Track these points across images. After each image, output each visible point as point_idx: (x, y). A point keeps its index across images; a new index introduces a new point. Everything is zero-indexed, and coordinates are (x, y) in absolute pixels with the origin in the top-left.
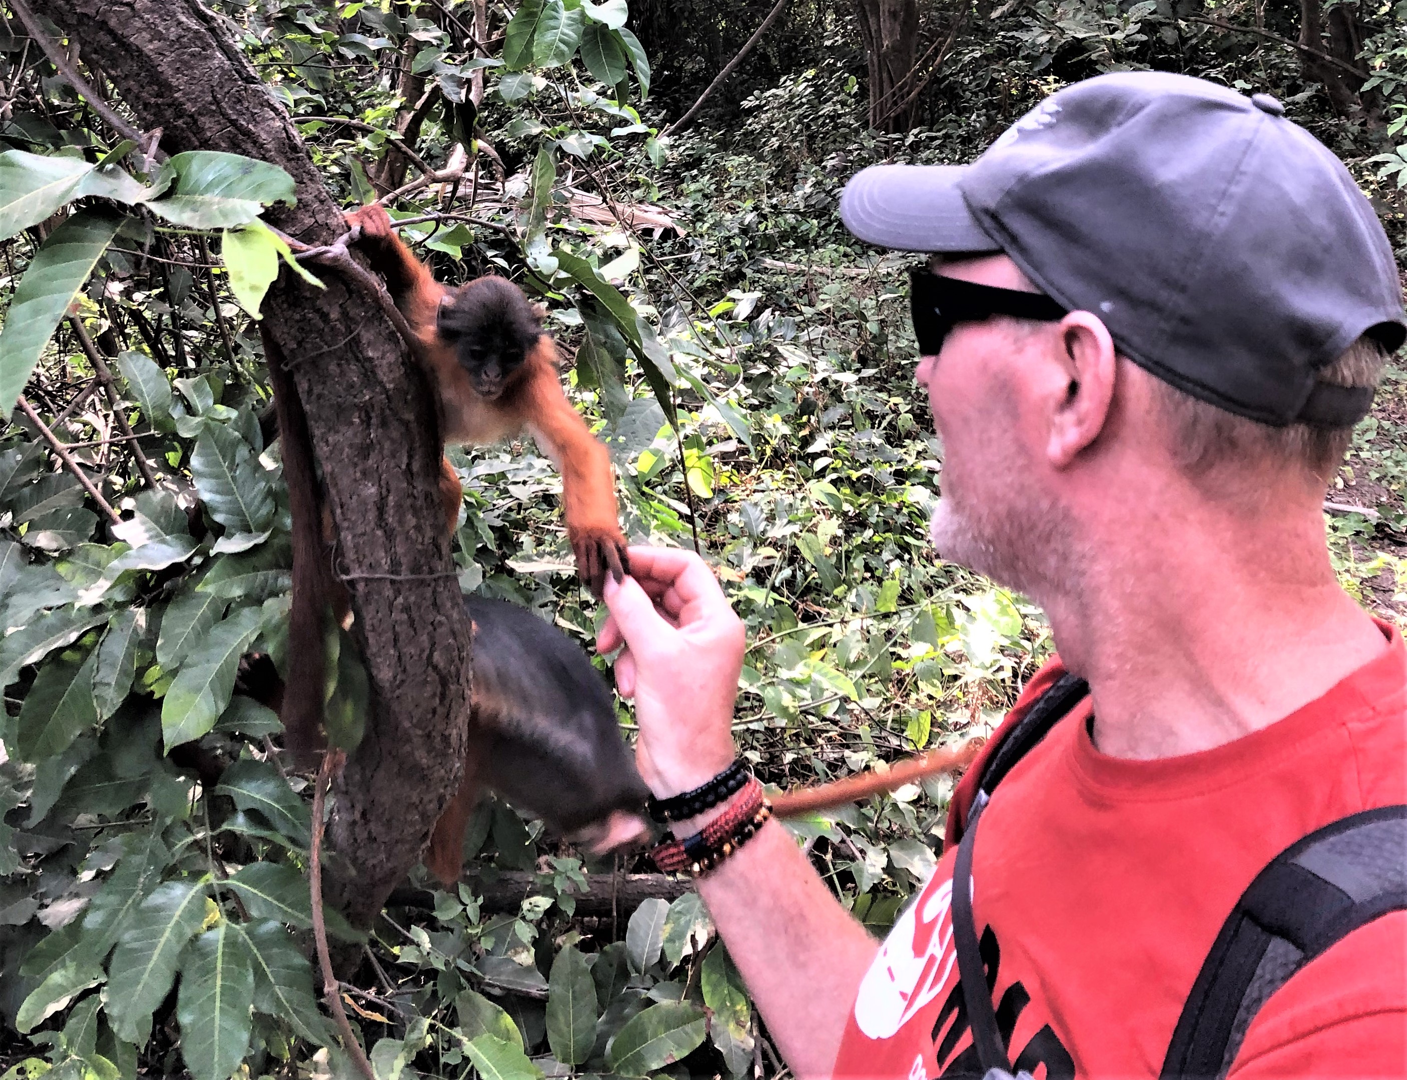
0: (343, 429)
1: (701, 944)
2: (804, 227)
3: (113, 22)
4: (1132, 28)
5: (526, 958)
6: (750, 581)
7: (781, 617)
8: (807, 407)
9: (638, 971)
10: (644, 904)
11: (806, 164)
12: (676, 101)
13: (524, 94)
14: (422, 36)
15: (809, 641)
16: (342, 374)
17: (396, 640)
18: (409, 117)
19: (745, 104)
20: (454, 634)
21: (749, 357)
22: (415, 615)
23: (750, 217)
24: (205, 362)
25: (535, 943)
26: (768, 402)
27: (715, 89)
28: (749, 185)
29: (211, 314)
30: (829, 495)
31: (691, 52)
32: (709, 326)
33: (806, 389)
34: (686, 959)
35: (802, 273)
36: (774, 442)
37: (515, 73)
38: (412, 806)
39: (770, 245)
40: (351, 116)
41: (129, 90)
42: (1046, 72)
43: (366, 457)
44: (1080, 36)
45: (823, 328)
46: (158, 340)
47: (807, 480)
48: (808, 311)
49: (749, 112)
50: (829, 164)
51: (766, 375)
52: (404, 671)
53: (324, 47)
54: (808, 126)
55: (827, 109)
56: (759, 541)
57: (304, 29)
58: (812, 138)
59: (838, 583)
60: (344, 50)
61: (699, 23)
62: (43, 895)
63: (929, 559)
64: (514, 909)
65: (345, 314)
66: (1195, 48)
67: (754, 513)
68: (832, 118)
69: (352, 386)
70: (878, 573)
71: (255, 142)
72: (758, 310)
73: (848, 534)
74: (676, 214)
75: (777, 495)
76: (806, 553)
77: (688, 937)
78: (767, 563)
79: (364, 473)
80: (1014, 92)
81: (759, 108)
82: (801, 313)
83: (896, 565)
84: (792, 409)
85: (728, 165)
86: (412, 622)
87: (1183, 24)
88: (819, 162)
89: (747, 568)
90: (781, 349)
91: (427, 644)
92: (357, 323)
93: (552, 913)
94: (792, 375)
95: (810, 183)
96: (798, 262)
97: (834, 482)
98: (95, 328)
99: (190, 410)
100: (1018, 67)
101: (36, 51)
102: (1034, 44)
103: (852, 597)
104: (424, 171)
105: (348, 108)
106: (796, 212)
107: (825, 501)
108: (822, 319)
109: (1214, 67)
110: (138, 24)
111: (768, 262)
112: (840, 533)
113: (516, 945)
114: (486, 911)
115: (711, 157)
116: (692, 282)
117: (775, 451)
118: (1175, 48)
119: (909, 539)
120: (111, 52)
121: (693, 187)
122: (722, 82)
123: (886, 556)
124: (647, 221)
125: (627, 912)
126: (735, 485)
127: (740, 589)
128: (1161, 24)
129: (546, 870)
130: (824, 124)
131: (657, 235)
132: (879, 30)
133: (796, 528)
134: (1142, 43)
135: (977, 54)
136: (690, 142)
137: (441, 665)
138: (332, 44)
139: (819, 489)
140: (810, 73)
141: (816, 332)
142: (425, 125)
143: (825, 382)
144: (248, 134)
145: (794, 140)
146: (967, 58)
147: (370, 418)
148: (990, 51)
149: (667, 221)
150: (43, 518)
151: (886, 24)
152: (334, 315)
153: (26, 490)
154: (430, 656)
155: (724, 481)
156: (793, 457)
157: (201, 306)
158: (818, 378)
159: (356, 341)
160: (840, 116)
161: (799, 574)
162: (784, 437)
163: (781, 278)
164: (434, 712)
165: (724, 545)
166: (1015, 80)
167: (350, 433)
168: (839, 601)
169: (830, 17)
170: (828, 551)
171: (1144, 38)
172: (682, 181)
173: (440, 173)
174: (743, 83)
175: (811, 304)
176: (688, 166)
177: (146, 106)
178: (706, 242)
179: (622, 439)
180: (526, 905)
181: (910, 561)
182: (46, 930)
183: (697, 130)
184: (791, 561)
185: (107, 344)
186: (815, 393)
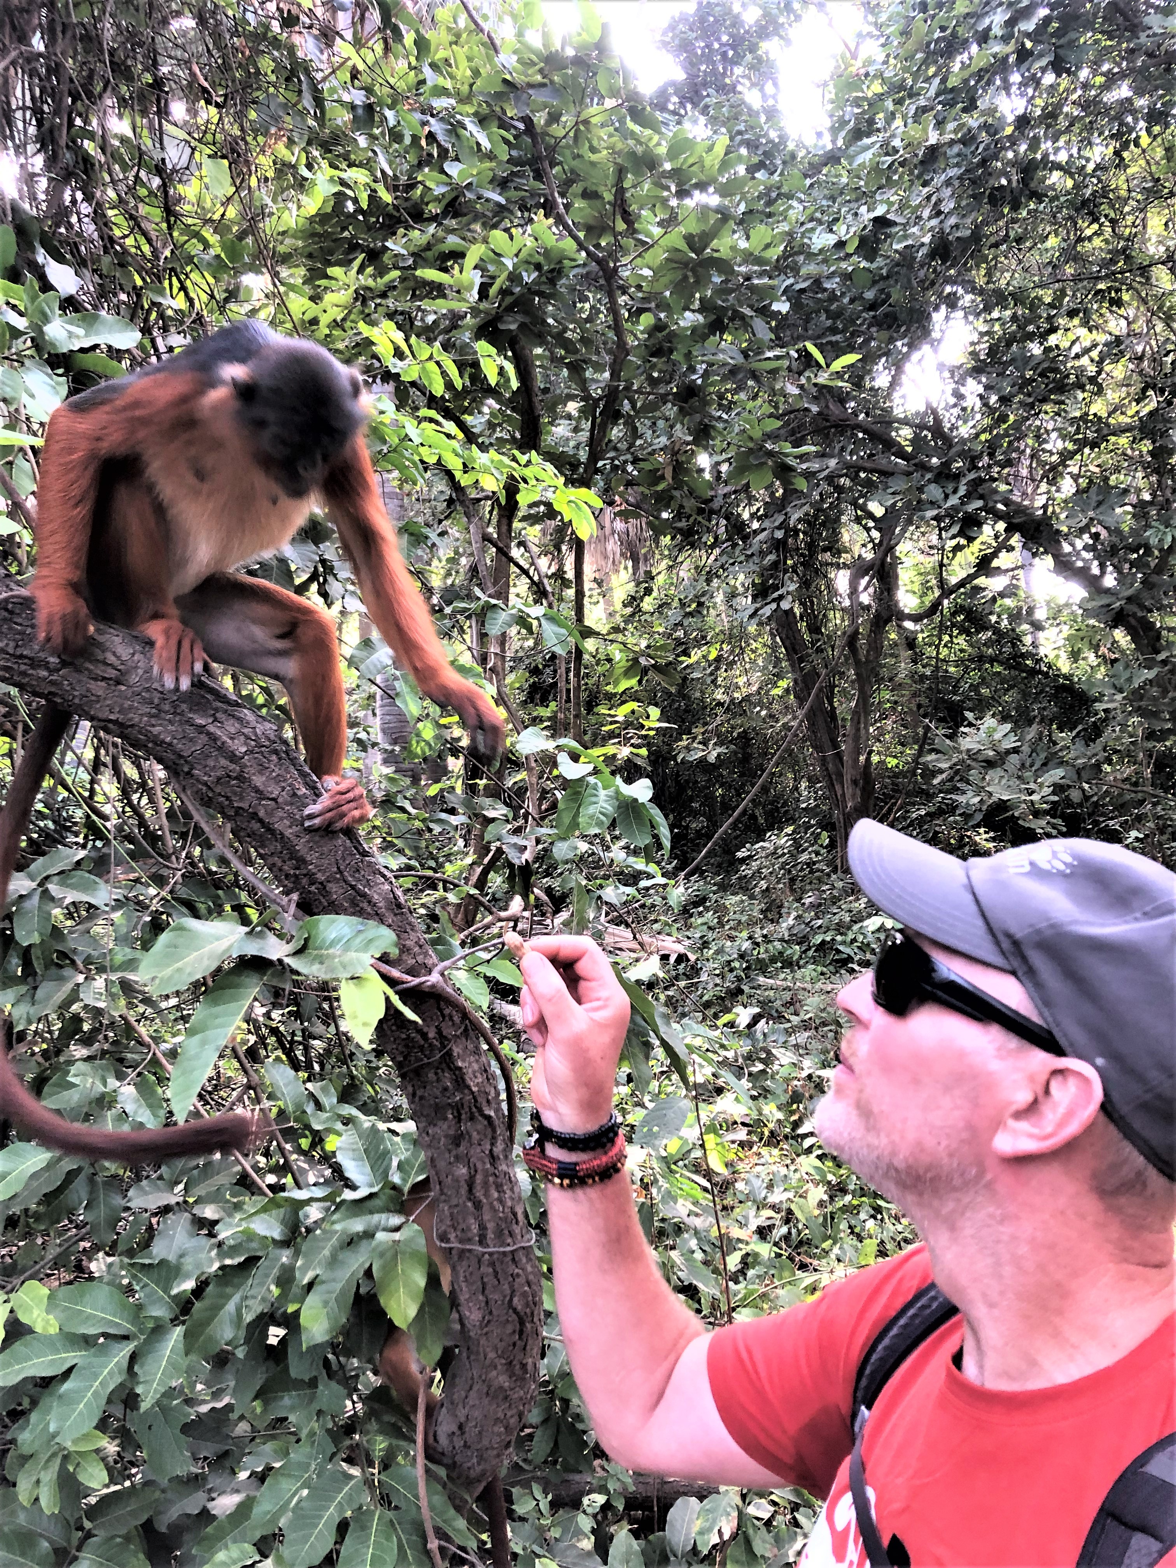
0: (440, 1123)
1: (726, 1537)
2: (789, 952)
3: (261, 813)
4: (1046, 791)
5: (587, 1544)
6: (756, 1237)
7: (782, 1268)
8: (796, 1097)
9: (675, 1556)
10: (679, 1502)
11: (788, 900)
12: (684, 853)
13: (571, 855)
14: (491, 814)
15: (803, 1285)
16: (438, 1080)
17: (484, 1289)
18: (479, 870)
19: (740, 855)
20: (529, 1284)
21: (750, 1058)
22: (498, 1269)
23: (746, 945)
24: (328, 1067)
25: (593, 1531)
26: (765, 1093)
27: (715, 844)
28: (744, 919)
29: (332, 1029)
30: (816, 1168)
31: (695, 814)
32: (717, 1033)
33: (796, 1082)
34: (714, 1547)
35: (789, 989)
36: (771, 1126)
37: (564, 839)
38: (497, 1420)
39: (762, 967)
40: (435, 871)
41: (274, 865)
42: (978, 826)
43: (458, 1145)
44: (1005, 798)
45: (807, 1034)
46: (291, 1050)
47: (798, 1155)
48: (795, 1020)
49: (743, 860)
50: (807, 901)
51: (763, 1072)
52: (491, 1313)
53: (418, 824)
54: (789, 872)
55: (804, 857)
56: (761, 1205)
57: (403, 810)
58: (792, 880)
59: (826, 1238)
60: (432, 825)
61: (700, 791)
62: (210, 1491)
63: (897, 1218)
64: (576, 1505)
65: (439, 1032)
66: (1096, 804)
67: (757, 1183)
68: (808, 864)
69: (446, 1089)
70: (857, 1230)
71: (369, 902)
72: (756, 1019)
73: (832, 1198)
74: (687, 942)
75: (774, 1168)
76: (798, 1214)
77: (716, 1531)
78: (769, 1223)
79: (457, 1158)
80: (953, 841)
81: (750, 857)
82: (789, 1021)
83: (871, 1224)
84: (784, 1098)
85: (727, 903)
86: (496, 1273)
87: (1086, 786)
88: (798, 900)
89: (753, 1227)
90: (774, 1051)
91: (508, 1292)
92: (449, 1041)
93: (606, 1507)
94: (784, 1072)
95: (792, 916)
96: (785, 979)
97: (820, 1157)
98: (244, 1042)
99: (319, 1106)
100: (956, 822)
101: (198, 832)
102: (967, 803)
103: (836, 1250)
104: (491, 913)
105: (432, 863)
106: (782, 940)
107: (812, 1171)
108: (806, 1025)
109: (1112, 819)
110: (280, 813)
111: (762, 980)
112: (825, 1197)
113: (579, 1533)
114: (555, 1505)
115: (714, 897)
116: (701, 997)
117: (772, 1132)
118: (1081, 805)
119: (881, 1203)
120: (261, 836)
121: (700, 921)
122: (721, 838)
123: (863, 1216)
124: (665, 948)
125: (666, 1506)
126: (741, 1159)
127: (747, 1243)
128: (1069, 787)
129: (600, 1473)
130: (802, 870)
131: (672, 959)
132: (843, 795)
133: (791, 1195)
134: (1053, 802)
135: (923, 812)
136: (697, 885)
137: (519, 1308)
138: (424, 821)
139: (808, 1163)
140: (789, 830)
141: (802, 1037)
142: (491, 875)
143: (810, 1077)
144: (364, 895)
145: (778, 883)
146: (914, 815)
147: (460, 1114)
148: (932, 809)
149: (681, 949)
150: (208, 1194)
151: (849, 791)
152: (431, 1035)
153: (195, 1172)
154: (511, 1300)
155: (732, 1156)
156: (786, 1137)
157: (325, 1023)
158: (804, 1074)
159: (449, 1054)
160: (814, 863)
161: (794, 1231)
162: (779, 1121)
163: (772, 993)
164: (514, 1344)
165: (733, 1208)
166: (953, 832)
167: (445, 1126)
168: (826, 1252)
169: (804, 784)
170: (817, 1212)
171: (1056, 798)
172: (691, 916)
173: (503, 914)
174: (736, 838)
175: (796, 1014)
176: (696, 904)
177: (287, 876)
178: (711, 965)
179: (655, 1129)
180: (585, 1501)
181: (882, 1220)
182: (214, 1517)
183: (702, 873)
184: (787, 1221)
185: (252, 1054)
186: (803, 1086)
